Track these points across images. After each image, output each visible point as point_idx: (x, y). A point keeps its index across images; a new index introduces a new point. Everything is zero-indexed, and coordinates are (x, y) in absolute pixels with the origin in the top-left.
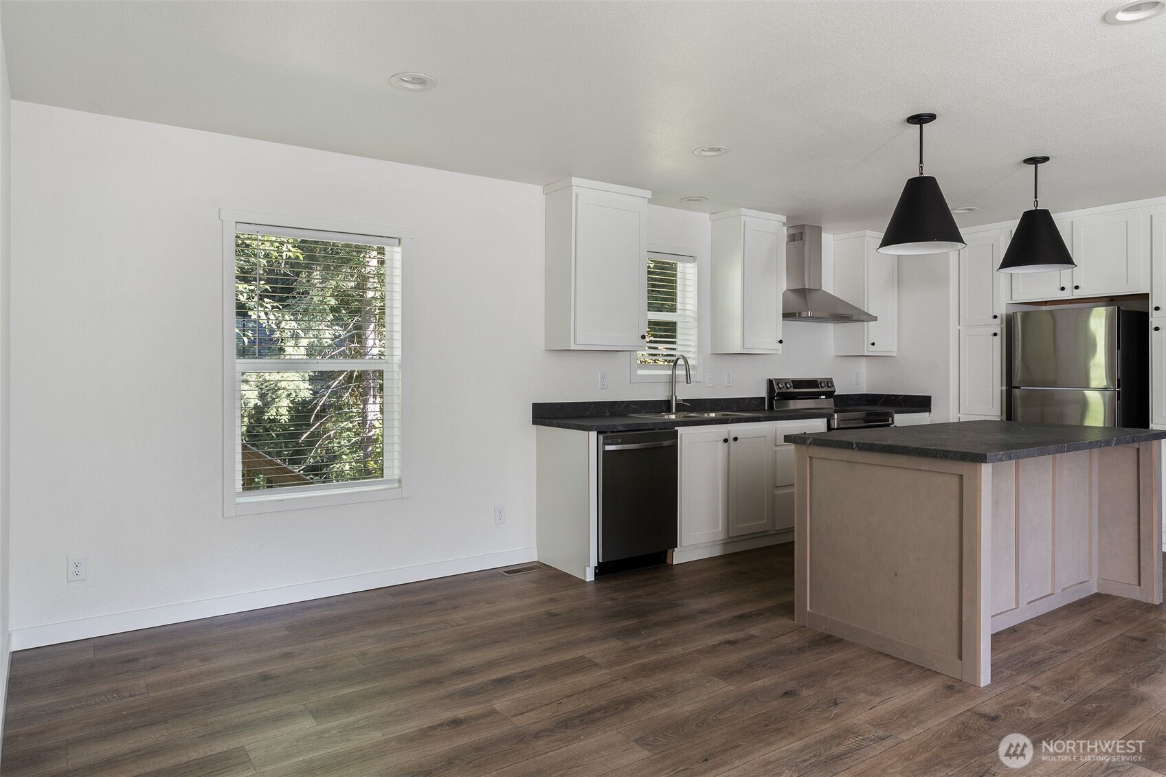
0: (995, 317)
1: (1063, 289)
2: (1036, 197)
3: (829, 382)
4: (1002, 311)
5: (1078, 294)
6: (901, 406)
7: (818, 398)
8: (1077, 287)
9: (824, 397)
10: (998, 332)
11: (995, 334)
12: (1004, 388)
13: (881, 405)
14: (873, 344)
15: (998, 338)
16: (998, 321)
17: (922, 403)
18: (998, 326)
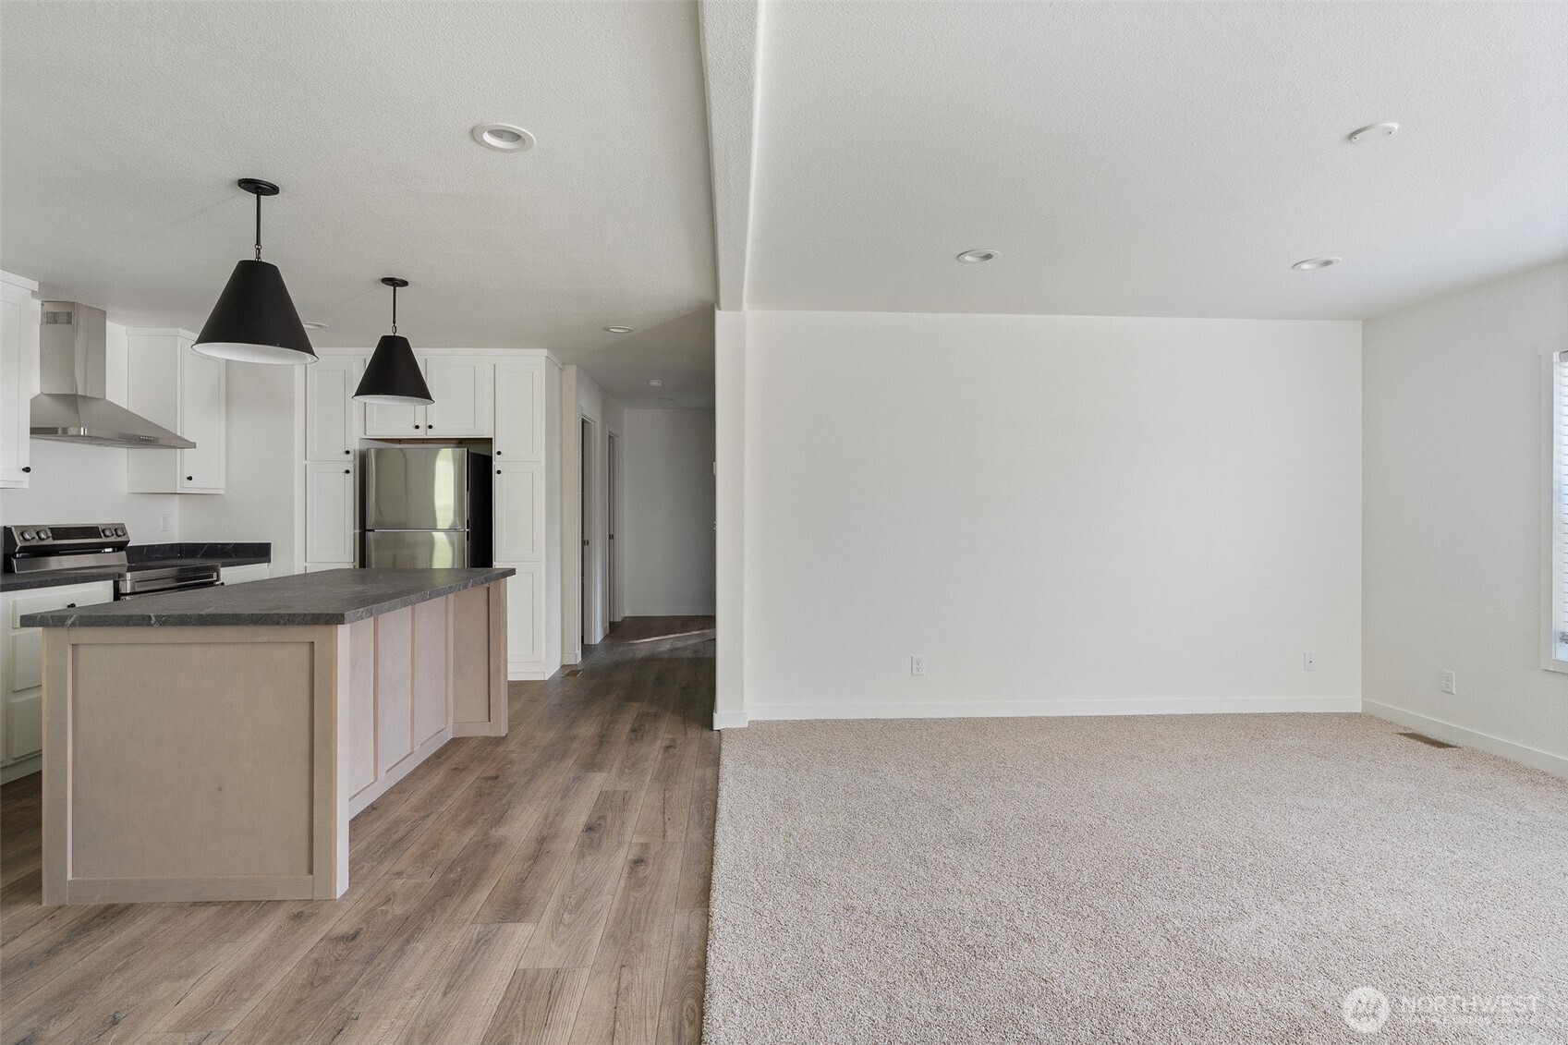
0: (348, 452)
1: (417, 427)
2: (394, 323)
3: (119, 529)
4: (355, 446)
5: (432, 434)
6: (230, 557)
7: (100, 552)
8: (430, 427)
9: (110, 550)
10: (351, 469)
11: (347, 472)
12: (357, 531)
13: (201, 557)
14: (190, 478)
15: (350, 476)
16: (350, 457)
17: (259, 552)
18: (350, 463)
